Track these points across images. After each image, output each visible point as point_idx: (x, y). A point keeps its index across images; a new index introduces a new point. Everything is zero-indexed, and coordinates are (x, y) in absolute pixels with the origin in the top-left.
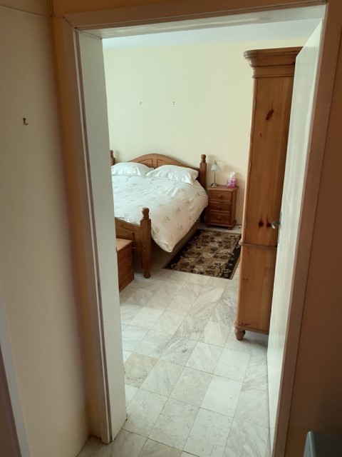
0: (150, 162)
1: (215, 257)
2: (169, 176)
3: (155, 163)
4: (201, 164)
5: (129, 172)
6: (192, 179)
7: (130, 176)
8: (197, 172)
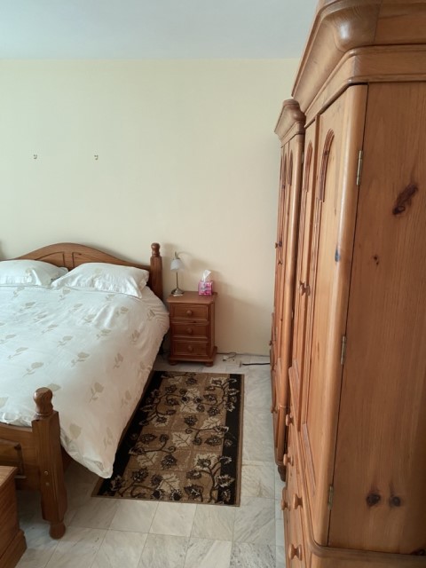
0: (59, 258)
1: (197, 441)
2: (97, 284)
3: (68, 259)
4: (152, 259)
5: (17, 281)
6: (140, 287)
7: (21, 287)
8: (145, 272)
